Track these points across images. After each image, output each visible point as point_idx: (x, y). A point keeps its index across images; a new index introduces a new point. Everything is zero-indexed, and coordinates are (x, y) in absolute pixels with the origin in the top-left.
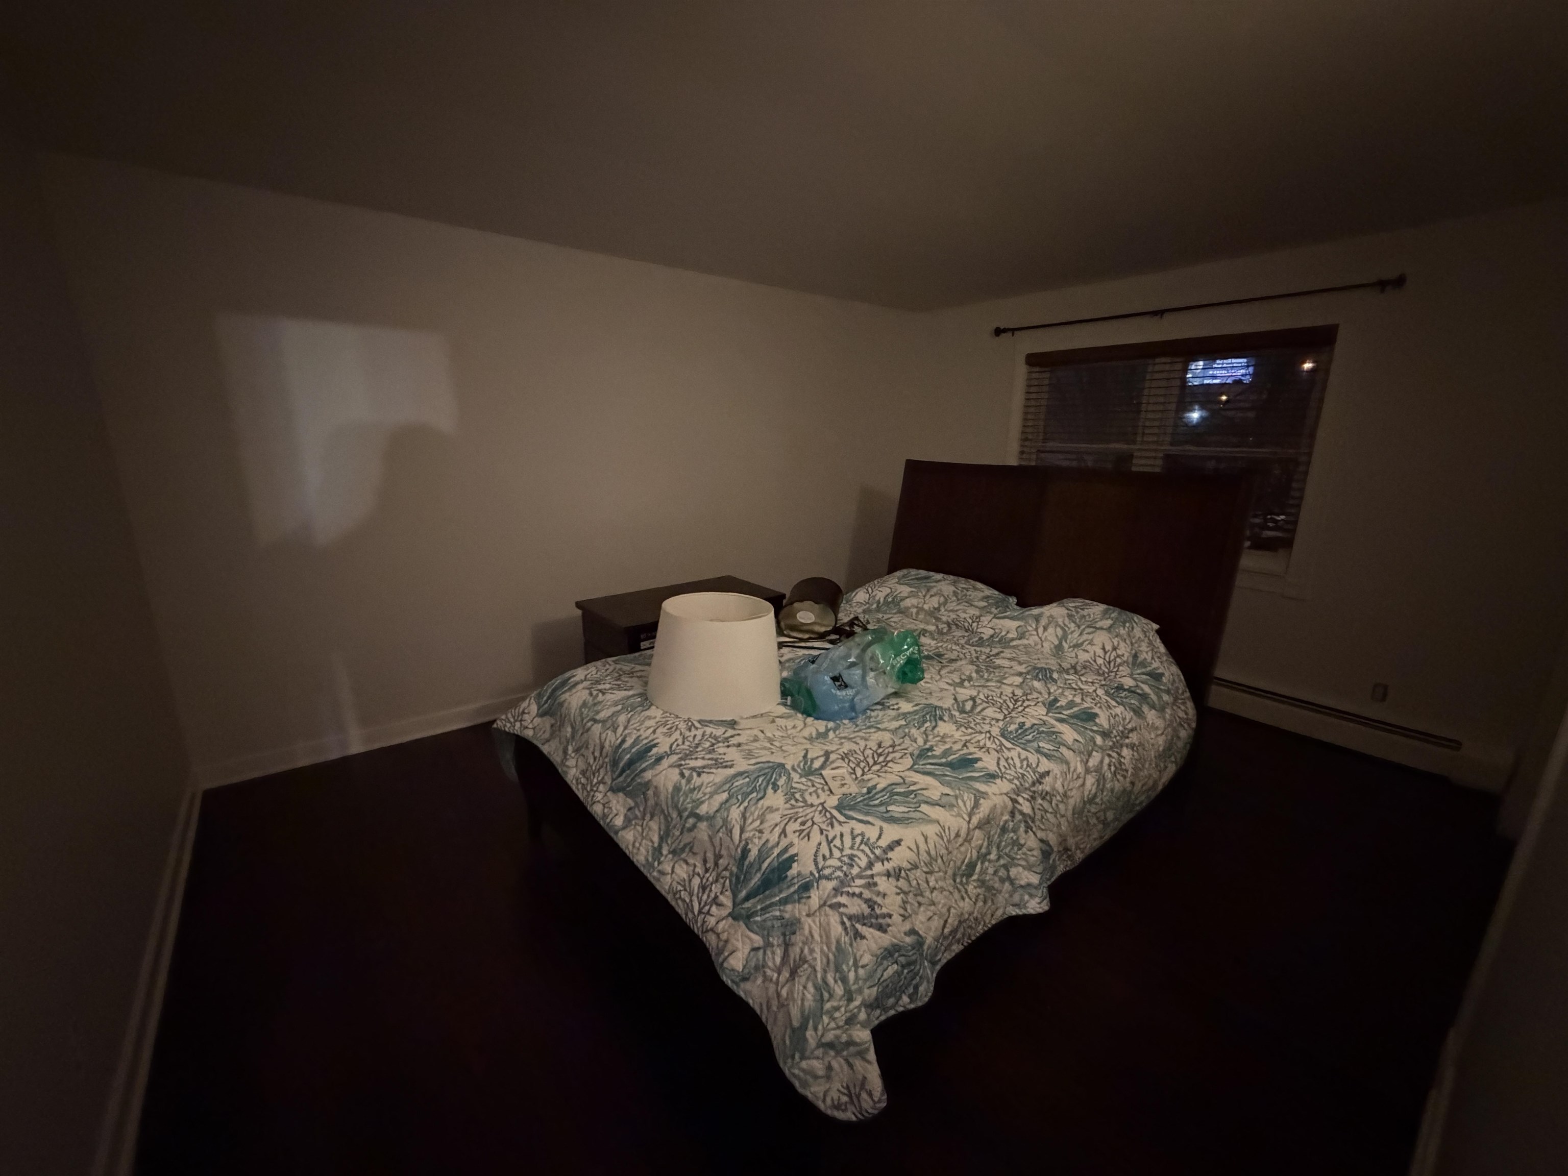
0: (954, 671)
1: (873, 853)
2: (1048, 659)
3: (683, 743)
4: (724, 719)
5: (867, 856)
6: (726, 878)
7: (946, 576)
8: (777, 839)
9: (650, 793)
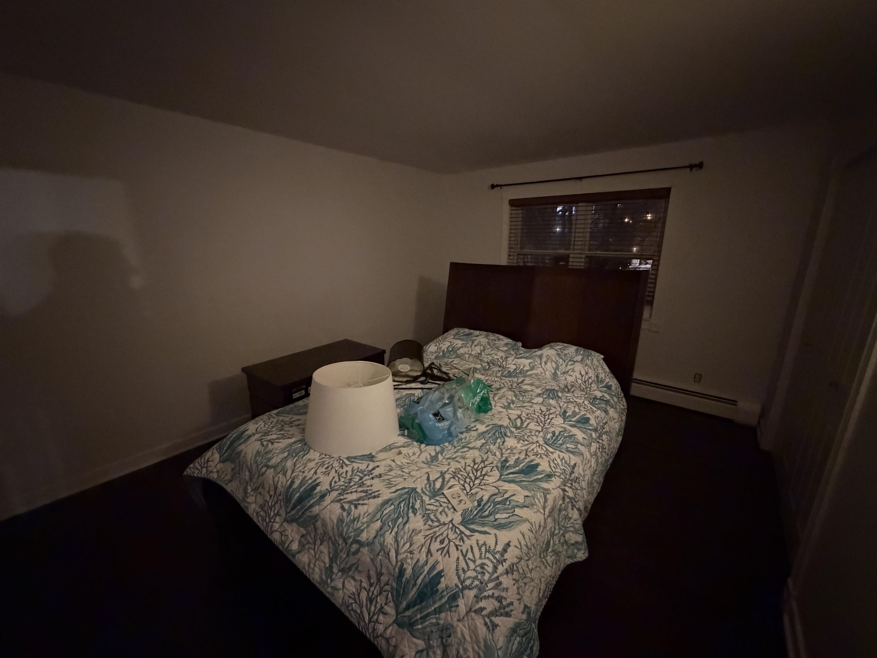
0: (502, 397)
1: (495, 558)
2: (550, 382)
3: (339, 480)
4: (365, 454)
5: (492, 562)
6: (389, 591)
7: (481, 332)
8: (425, 559)
9: (319, 524)
